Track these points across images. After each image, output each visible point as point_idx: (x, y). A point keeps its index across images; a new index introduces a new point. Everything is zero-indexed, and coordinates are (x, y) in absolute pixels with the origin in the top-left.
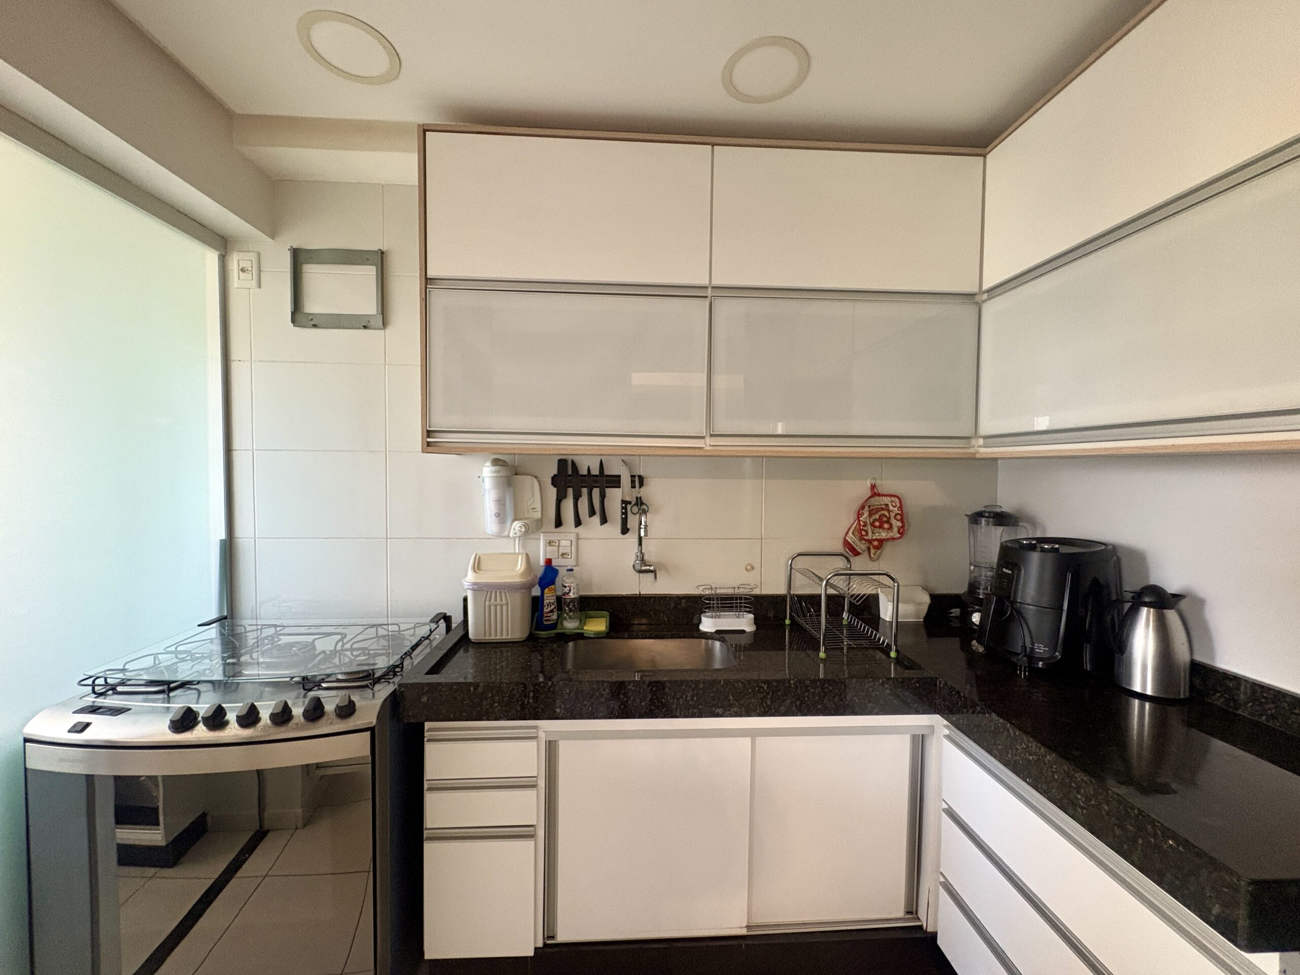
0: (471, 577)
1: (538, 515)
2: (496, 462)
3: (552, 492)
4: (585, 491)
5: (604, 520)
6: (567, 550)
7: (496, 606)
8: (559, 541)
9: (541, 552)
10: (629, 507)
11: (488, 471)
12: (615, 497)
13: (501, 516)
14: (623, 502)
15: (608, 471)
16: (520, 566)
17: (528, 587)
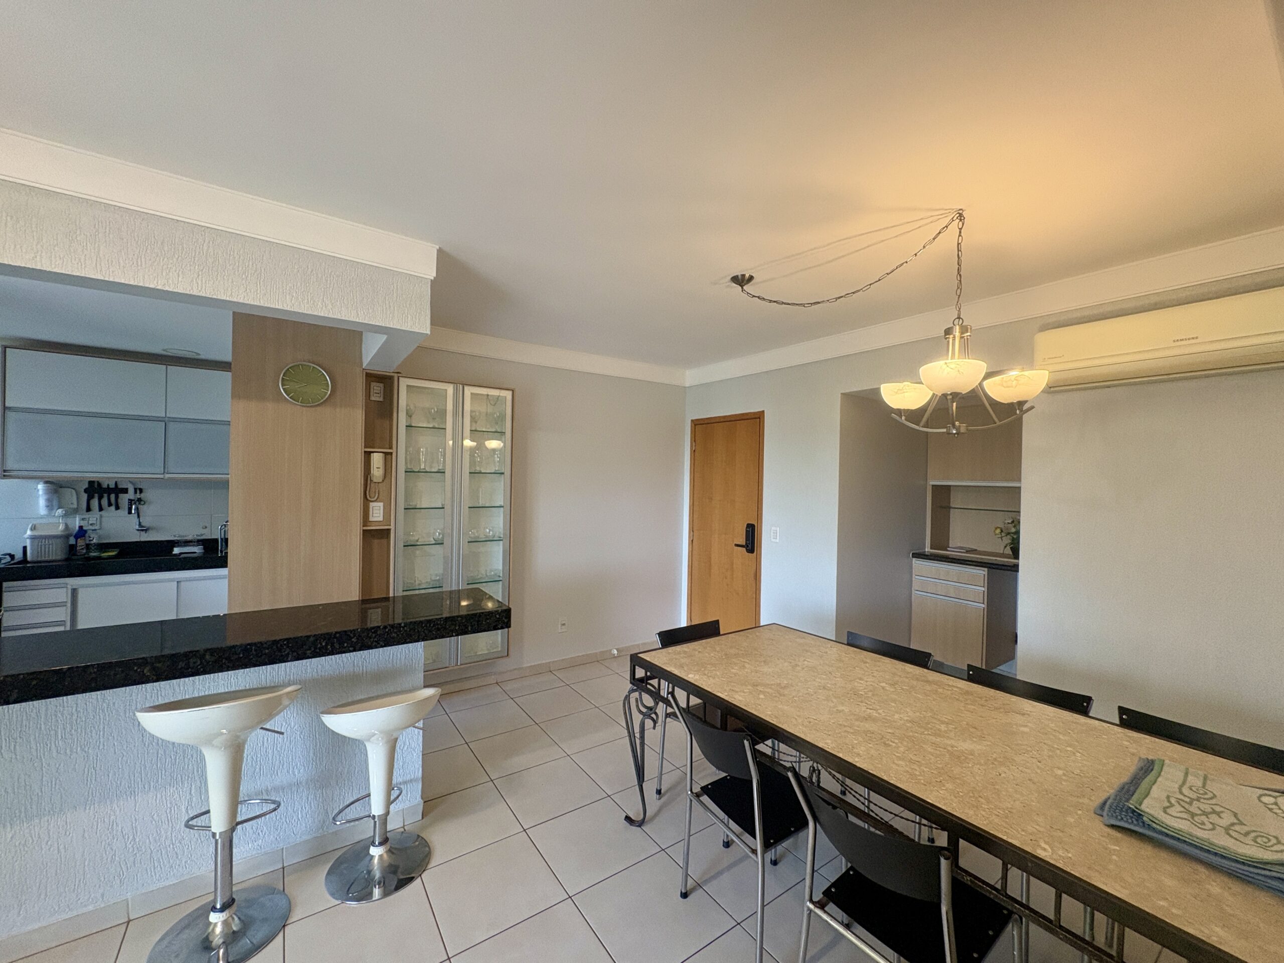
0: (29, 533)
1: (75, 506)
2: (46, 482)
3: (85, 497)
4: (106, 495)
5: (117, 508)
6: (95, 522)
7: (45, 545)
8: (89, 518)
9: (76, 522)
10: (133, 502)
11: (41, 487)
12: (124, 499)
13: (50, 507)
14: (129, 500)
15: (120, 486)
16: (61, 527)
17: (67, 537)
